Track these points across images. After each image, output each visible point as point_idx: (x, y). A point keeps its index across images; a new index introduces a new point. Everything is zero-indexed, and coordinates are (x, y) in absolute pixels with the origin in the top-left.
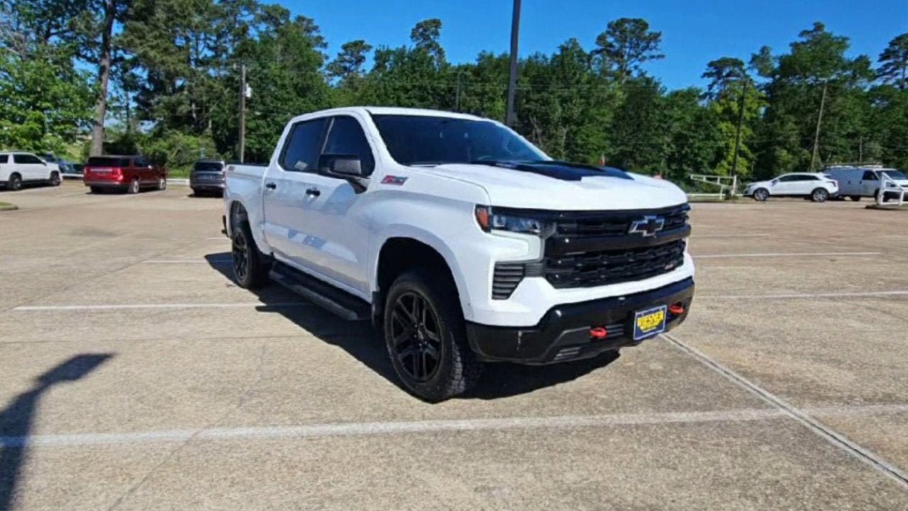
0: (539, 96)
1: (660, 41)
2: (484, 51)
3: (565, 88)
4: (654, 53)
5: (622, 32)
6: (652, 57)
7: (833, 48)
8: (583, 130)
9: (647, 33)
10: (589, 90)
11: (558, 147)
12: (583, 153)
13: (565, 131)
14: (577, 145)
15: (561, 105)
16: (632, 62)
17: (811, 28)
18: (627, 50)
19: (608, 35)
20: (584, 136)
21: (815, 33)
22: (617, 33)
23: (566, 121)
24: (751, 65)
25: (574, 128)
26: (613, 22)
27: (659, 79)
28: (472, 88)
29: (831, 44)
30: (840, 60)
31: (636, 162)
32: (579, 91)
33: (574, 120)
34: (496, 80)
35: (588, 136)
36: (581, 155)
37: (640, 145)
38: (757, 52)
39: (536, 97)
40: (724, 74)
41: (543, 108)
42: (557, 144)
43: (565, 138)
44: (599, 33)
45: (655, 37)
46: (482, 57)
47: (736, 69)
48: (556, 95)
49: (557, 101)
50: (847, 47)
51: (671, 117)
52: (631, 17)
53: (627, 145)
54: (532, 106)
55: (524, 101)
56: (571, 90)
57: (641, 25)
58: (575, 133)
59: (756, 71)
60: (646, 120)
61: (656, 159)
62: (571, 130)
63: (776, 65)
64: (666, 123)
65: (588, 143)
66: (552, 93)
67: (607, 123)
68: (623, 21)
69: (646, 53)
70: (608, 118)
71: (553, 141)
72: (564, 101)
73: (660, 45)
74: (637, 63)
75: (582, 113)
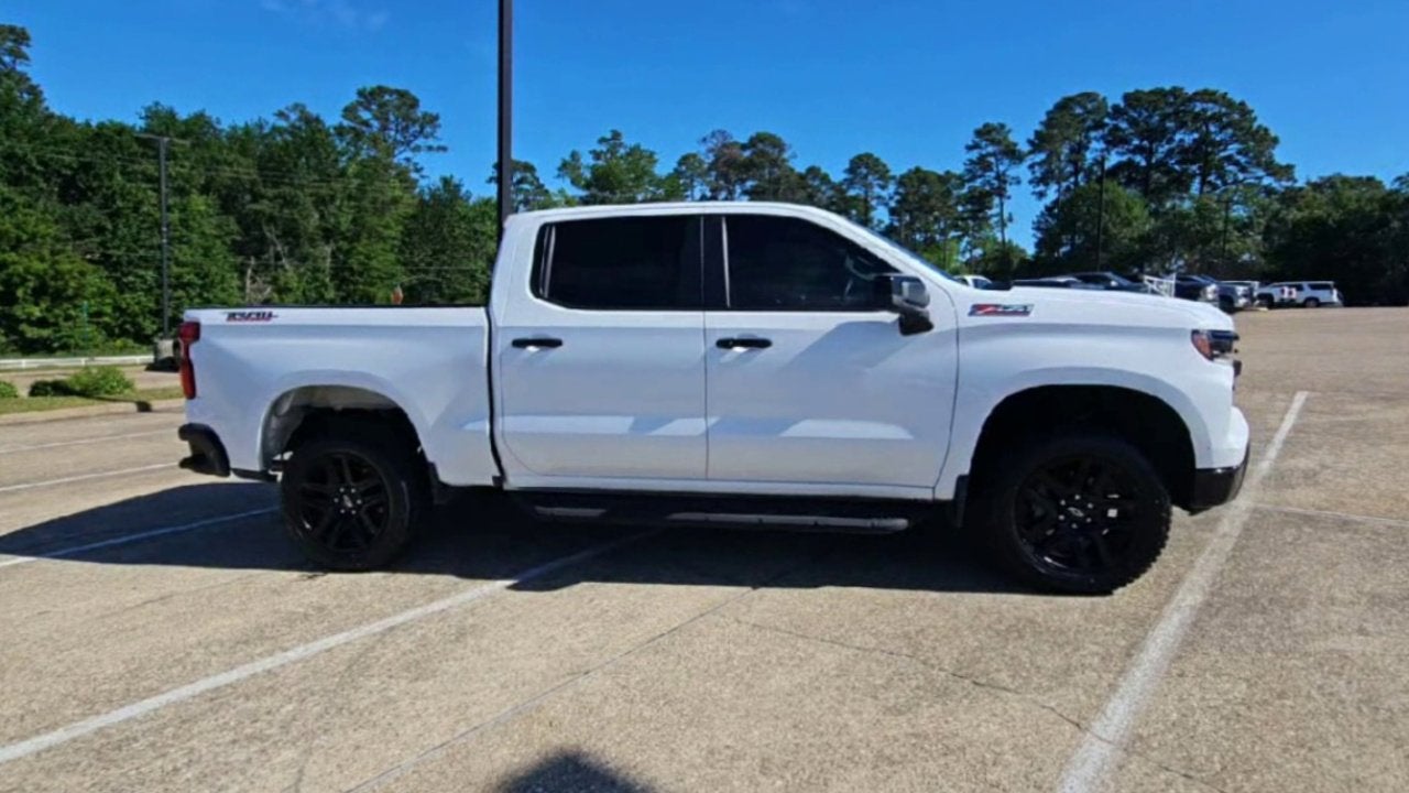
0: (276, 191)
1: (440, 126)
2: (157, 104)
3: (322, 181)
4: (431, 142)
5: (382, 106)
6: (430, 148)
7: (643, 162)
8: (360, 249)
9: (419, 113)
10: (361, 188)
11: (320, 275)
12: (364, 284)
13: (328, 249)
14: (351, 270)
15: (317, 207)
16: (401, 153)
17: (609, 136)
18: (392, 133)
19: (360, 108)
20: (362, 258)
21: (612, 142)
22: (374, 107)
23: (328, 234)
24: (561, 173)
25: (344, 245)
26: (365, 89)
27: (461, 180)
28: (136, 167)
29: (641, 158)
30: (652, 175)
31: (442, 295)
32: (345, 188)
33: (342, 233)
34: (187, 159)
35: (368, 257)
36: (361, 287)
37: (447, 271)
38: (568, 158)
39: (270, 192)
40: (515, 180)
41: (286, 211)
42: (316, 270)
43: (329, 260)
44: (346, 103)
45: (432, 120)
46: (152, 114)
47: (528, 175)
48: (308, 191)
49: (309, 201)
50: (655, 161)
51: (483, 233)
52: (392, 85)
53: (426, 272)
54: (264, 206)
55: (248, 197)
56: (333, 184)
57: (408, 101)
58: (348, 253)
59: (568, 181)
60: (451, 236)
61: (469, 290)
62: (339, 249)
63: (588, 175)
64: (477, 240)
65: (371, 269)
66: (302, 187)
67: (394, 238)
68: (381, 90)
69: (420, 141)
70: (395, 231)
71: (309, 264)
72: (321, 202)
73: (439, 133)
74: (409, 154)
75: (354, 221)
